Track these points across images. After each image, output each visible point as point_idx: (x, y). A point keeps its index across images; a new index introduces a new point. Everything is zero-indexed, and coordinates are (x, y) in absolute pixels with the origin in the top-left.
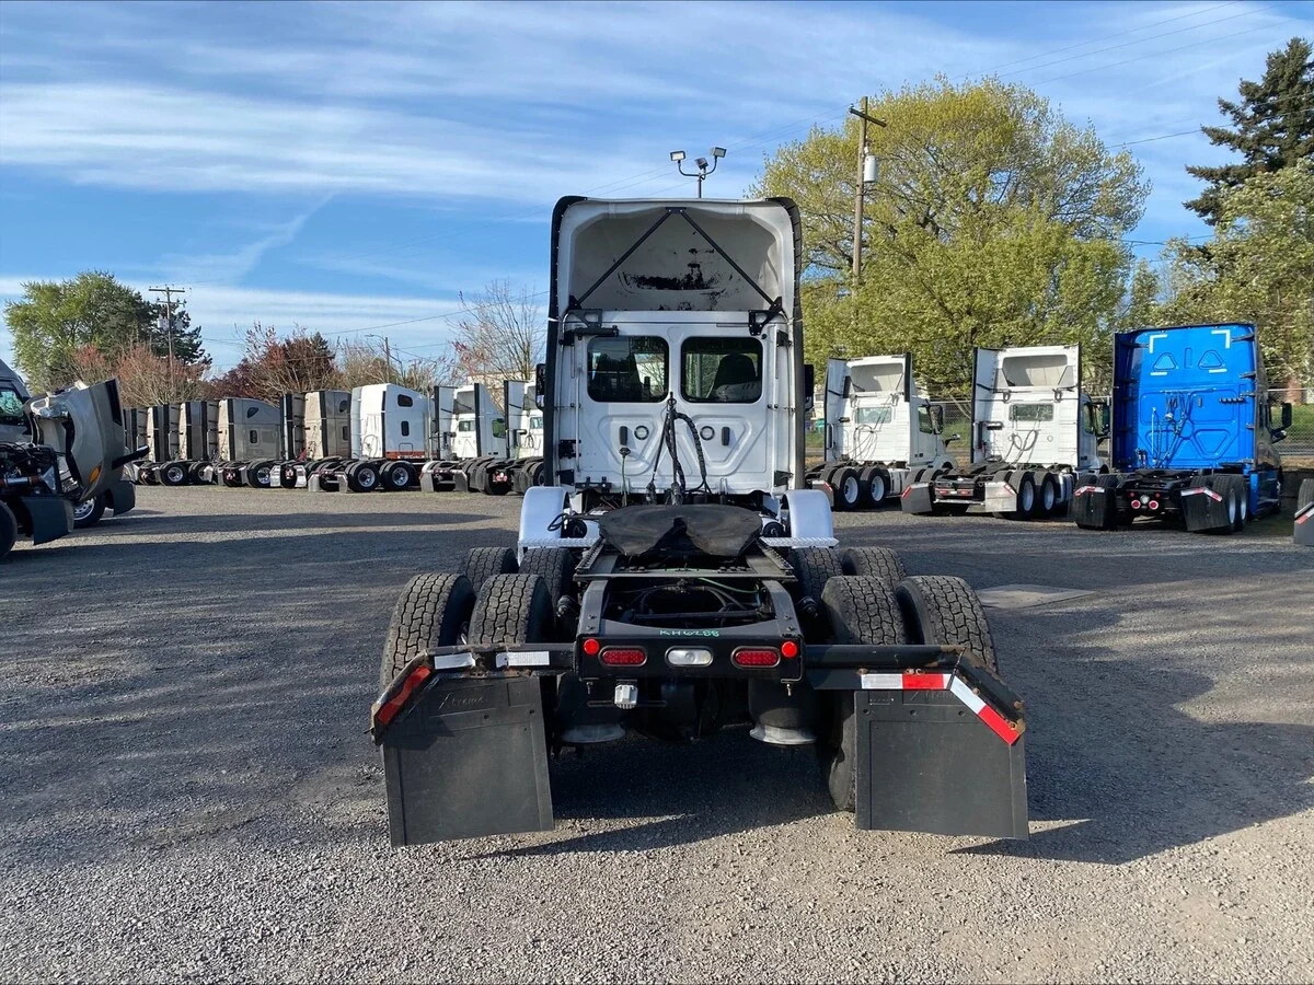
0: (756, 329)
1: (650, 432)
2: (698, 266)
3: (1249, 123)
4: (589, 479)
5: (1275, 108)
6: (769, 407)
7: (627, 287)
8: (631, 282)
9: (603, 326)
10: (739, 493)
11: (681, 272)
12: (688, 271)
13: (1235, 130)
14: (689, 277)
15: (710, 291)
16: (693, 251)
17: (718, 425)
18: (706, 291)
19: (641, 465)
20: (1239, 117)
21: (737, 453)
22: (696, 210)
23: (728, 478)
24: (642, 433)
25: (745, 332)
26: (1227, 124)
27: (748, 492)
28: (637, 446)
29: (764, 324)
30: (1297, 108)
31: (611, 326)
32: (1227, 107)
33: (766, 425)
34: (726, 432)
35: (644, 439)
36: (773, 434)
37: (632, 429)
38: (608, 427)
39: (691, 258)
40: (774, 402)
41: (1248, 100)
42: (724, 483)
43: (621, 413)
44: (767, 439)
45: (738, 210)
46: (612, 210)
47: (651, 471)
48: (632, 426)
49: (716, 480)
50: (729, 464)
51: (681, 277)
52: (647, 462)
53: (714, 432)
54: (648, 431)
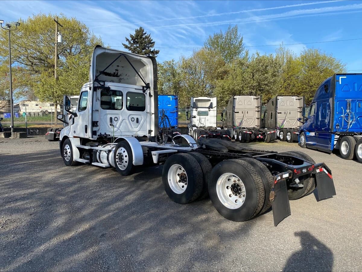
0: (144, 91)
1: (118, 118)
2: (118, 70)
3: (132, 45)
4: (101, 133)
5: (137, 43)
6: (147, 113)
9: (105, 86)
10: (140, 136)
12: (115, 71)
13: (129, 46)
14: (114, 73)
15: (119, 78)
16: (118, 66)
17: (135, 117)
20: (130, 43)
21: (140, 125)
22: (130, 56)
23: (138, 132)
24: (116, 119)
25: (141, 92)
26: (127, 43)
27: (142, 136)
28: (114, 123)
29: (146, 90)
30: (142, 43)
31: (107, 86)
32: (127, 40)
34: (137, 119)
35: (116, 121)
37: (113, 118)
38: (107, 117)
39: (117, 68)
40: (148, 111)
41: (132, 39)
43: (110, 113)
44: (147, 121)
45: (139, 58)
46: (107, 51)
47: (119, 131)
48: (113, 117)
49: (135, 133)
50: (138, 129)
51: (112, 73)
52: (117, 128)
53: (134, 119)
54: (118, 119)
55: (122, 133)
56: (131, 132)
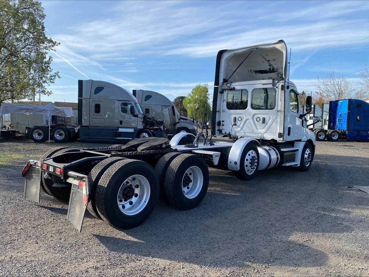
0: (274, 85)
2: (272, 65)
4: (226, 132)
6: (278, 111)
7: (252, 74)
8: (253, 72)
9: (231, 87)
10: (267, 139)
11: (267, 68)
12: (269, 67)
14: (270, 69)
16: (269, 60)
17: (261, 117)
18: (276, 73)
19: (239, 129)
21: (267, 126)
22: (260, 48)
23: (264, 134)
25: (271, 86)
27: (270, 139)
28: (238, 123)
29: (277, 83)
31: (233, 87)
33: (276, 117)
34: (264, 119)
35: (240, 121)
36: (279, 120)
37: (237, 118)
38: (231, 117)
40: (279, 109)
42: (262, 136)
43: (234, 113)
44: (277, 122)
45: (272, 46)
47: (242, 131)
48: (237, 116)
49: (260, 135)
50: (264, 130)
51: (267, 69)
52: (240, 128)
53: (260, 119)
54: (241, 119)
55: (245, 134)
56: (256, 133)
